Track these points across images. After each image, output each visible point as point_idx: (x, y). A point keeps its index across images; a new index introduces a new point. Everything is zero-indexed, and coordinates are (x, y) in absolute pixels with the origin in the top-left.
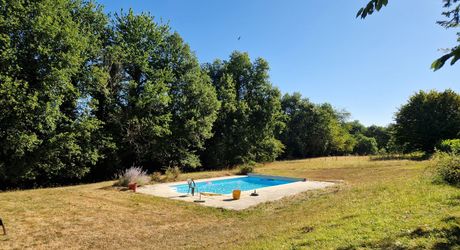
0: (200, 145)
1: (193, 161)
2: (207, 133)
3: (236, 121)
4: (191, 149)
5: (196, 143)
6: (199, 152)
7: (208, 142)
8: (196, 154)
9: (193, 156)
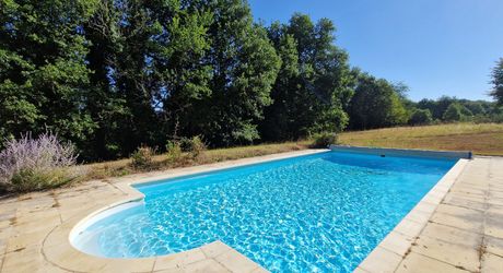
0: (258, 114)
1: (250, 132)
2: (265, 99)
3: (299, 86)
4: (245, 118)
5: (252, 112)
6: (256, 121)
7: (267, 110)
8: (252, 123)
9: (249, 126)
